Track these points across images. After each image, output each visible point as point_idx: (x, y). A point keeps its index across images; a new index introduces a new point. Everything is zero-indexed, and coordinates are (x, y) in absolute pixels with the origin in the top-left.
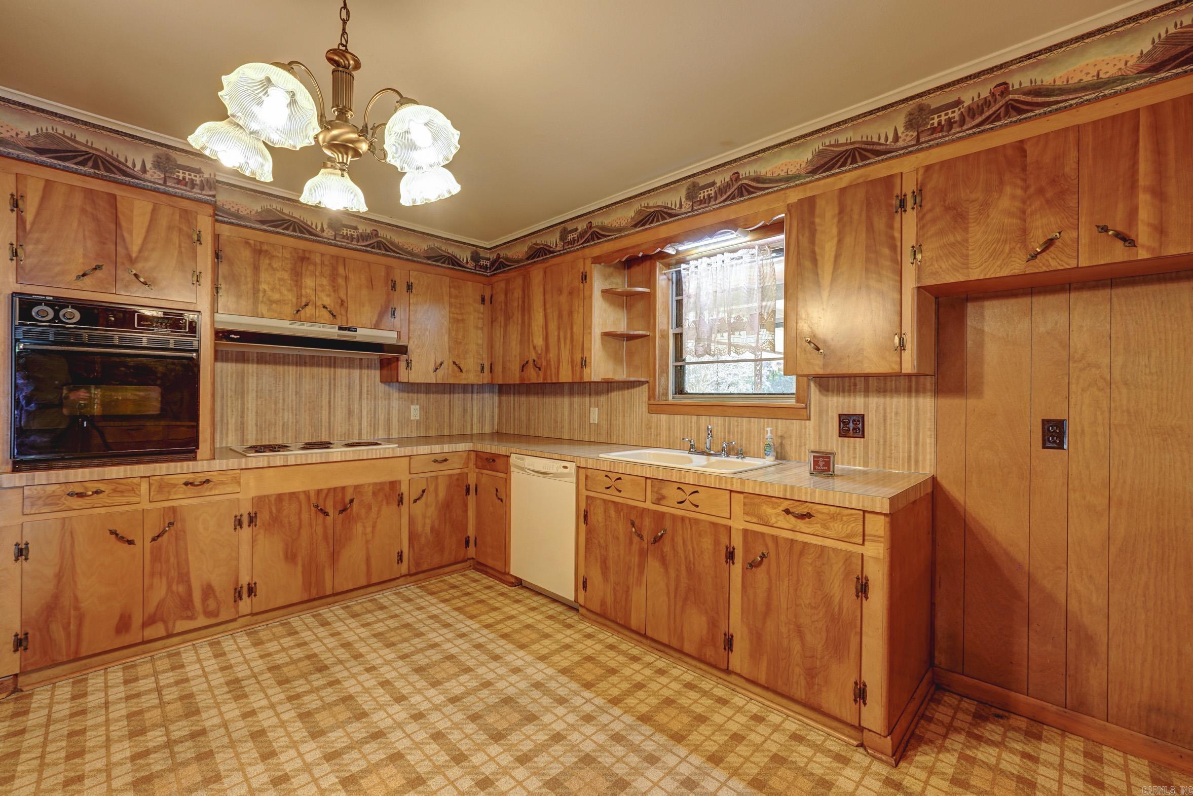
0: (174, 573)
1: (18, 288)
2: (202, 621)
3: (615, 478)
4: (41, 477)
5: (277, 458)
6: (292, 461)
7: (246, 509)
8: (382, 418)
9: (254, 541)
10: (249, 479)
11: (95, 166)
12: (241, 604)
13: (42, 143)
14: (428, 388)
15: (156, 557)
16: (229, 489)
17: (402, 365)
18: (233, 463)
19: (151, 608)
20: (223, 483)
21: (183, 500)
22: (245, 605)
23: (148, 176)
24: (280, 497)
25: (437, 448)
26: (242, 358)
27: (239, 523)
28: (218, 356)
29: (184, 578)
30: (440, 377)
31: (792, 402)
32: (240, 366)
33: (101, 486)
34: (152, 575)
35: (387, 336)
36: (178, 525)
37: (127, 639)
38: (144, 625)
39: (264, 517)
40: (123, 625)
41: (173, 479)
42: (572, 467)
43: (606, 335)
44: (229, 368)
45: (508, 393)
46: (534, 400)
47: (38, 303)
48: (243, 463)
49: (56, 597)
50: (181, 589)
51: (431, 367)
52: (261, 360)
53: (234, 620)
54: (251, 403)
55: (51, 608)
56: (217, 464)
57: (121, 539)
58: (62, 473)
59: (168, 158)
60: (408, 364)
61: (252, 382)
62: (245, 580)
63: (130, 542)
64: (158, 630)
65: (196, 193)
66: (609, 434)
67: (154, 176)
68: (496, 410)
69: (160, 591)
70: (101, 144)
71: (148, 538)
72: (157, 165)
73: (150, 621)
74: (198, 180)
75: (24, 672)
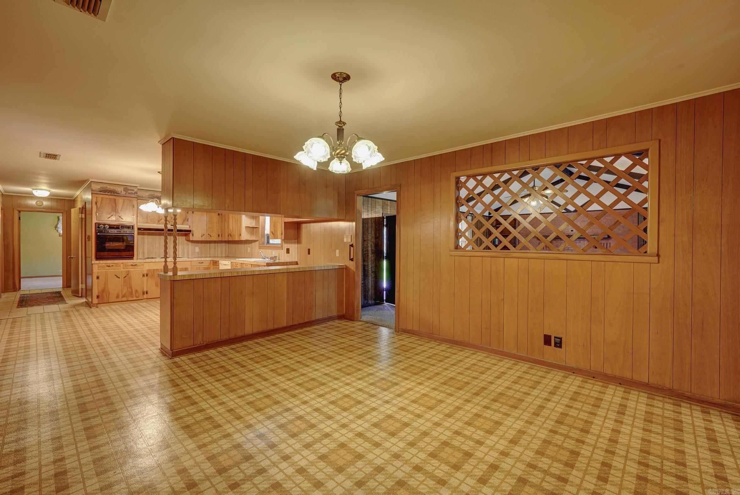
0: (129, 286)
1: (97, 221)
2: (135, 298)
3: (237, 264)
4: (101, 262)
5: (153, 260)
6: (157, 261)
7: (145, 273)
8: (186, 251)
9: (147, 280)
10: (146, 265)
11: (111, 193)
12: (144, 296)
13: (101, 190)
14: (202, 242)
15: (125, 281)
16: (141, 267)
17: (191, 235)
18: (142, 261)
19: (124, 294)
20: (140, 266)
21: (131, 269)
22: (145, 296)
23: (122, 193)
24: (154, 270)
25: (200, 259)
26: (143, 234)
27: (144, 276)
28: (139, 234)
29: (131, 287)
30: (204, 239)
31: (280, 246)
32: (143, 236)
33: (113, 265)
34: (124, 286)
35: (185, 227)
36: (129, 275)
37: (118, 300)
38: (122, 297)
39: (150, 275)
40: (118, 296)
41: (129, 264)
42: (230, 262)
43: (246, 227)
44: (140, 236)
45: (230, 243)
46: (236, 245)
47: (101, 224)
48: (145, 261)
49: (104, 288)
50: (130, 290)
51: (200, 236)
52: (149, 234)
53: (142, 299)
54: (146, 247)
55: (104, 290)
56: (138, 261)
57: (117, 277)
58: (105, 261)
59: (126, 188)
60: (193, 235)
61: (146, 241)
62: (145, 290)
63: (119, 278)
64: (125, 299)
65: (133, 196)
66: (252, 256)
67: (123, 193)
68: (227, 249)
69: (125, 290)
70: (112, 188)
71: (123, 277)
72: (124, 190)
73: (123, 297)
74: (133, 192)
75: (99, 304)
